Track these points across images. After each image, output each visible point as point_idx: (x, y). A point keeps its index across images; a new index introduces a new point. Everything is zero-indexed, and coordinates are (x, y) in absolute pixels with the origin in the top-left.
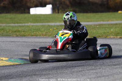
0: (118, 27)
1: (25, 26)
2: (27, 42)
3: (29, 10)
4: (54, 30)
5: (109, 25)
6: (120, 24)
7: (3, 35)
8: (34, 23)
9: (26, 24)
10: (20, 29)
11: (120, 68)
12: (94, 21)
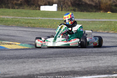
0: (106, 24)
1: (36, 19)
2: (36, 32)
3: (40, 8)
4: (57, 23)
5: (99, 22)
6: (108, 22)
7: (18, 25)
8: (43, 17)
9: (37, 18)
10: (31, 21)
11: (104, 55)
12: (88, 19)
